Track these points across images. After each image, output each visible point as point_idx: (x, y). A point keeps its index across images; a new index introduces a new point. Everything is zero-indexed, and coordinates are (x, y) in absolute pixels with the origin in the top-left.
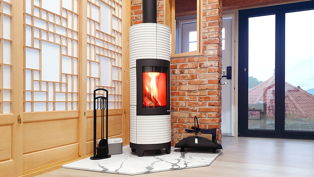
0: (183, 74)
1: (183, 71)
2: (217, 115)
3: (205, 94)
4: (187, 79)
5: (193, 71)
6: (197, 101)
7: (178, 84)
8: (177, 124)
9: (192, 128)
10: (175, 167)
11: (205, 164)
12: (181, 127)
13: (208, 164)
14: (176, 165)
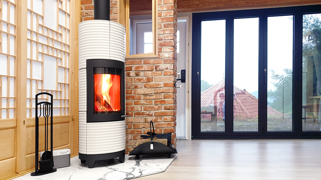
0: (138, 77)
1: (139, 73)
2: (172, 118)
3: (161, 98)
4: (143, 82)
5: (149, 74)
6: (153, 105)
7: (133, 87)
8: (132, 130)
9: (148, 133)
10: (130, 176)
11: (160, 171)
12: (136, 133)
13: (164, 169)
14: (130, 174)
